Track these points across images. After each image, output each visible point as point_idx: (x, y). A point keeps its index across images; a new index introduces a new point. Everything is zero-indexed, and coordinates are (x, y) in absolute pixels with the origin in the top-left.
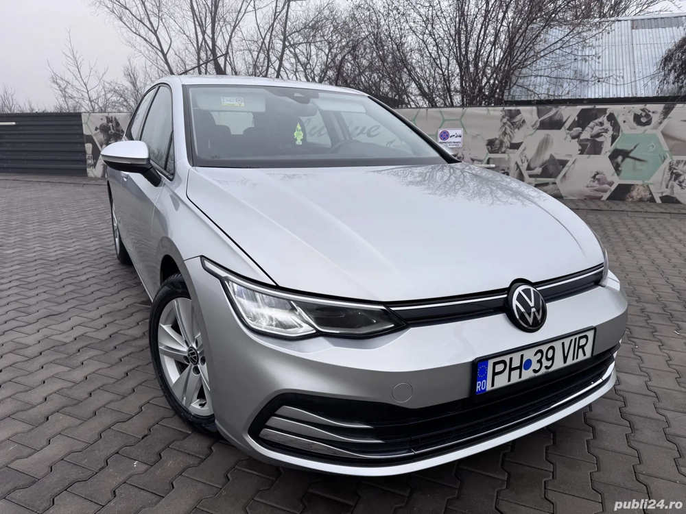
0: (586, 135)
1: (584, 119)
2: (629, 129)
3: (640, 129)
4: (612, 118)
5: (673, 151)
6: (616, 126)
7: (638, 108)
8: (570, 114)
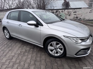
0: (57, 14)
1: (56, 12)
2: (61, 13)
3: (62, 13)
4: (59, 11)
5: (66, 15)
6: (60, 13)
7: (62, 10)
8: (55, 11)
